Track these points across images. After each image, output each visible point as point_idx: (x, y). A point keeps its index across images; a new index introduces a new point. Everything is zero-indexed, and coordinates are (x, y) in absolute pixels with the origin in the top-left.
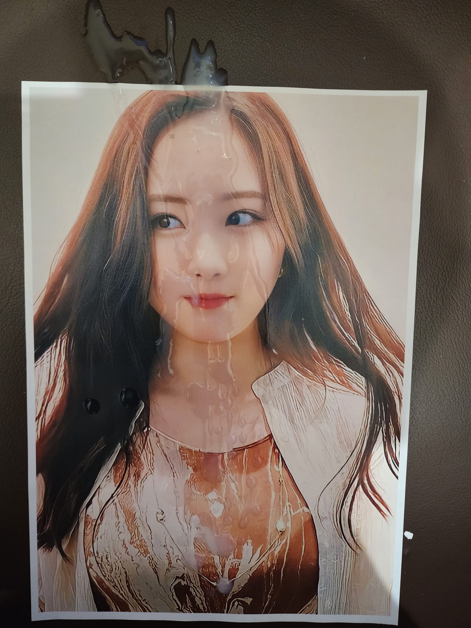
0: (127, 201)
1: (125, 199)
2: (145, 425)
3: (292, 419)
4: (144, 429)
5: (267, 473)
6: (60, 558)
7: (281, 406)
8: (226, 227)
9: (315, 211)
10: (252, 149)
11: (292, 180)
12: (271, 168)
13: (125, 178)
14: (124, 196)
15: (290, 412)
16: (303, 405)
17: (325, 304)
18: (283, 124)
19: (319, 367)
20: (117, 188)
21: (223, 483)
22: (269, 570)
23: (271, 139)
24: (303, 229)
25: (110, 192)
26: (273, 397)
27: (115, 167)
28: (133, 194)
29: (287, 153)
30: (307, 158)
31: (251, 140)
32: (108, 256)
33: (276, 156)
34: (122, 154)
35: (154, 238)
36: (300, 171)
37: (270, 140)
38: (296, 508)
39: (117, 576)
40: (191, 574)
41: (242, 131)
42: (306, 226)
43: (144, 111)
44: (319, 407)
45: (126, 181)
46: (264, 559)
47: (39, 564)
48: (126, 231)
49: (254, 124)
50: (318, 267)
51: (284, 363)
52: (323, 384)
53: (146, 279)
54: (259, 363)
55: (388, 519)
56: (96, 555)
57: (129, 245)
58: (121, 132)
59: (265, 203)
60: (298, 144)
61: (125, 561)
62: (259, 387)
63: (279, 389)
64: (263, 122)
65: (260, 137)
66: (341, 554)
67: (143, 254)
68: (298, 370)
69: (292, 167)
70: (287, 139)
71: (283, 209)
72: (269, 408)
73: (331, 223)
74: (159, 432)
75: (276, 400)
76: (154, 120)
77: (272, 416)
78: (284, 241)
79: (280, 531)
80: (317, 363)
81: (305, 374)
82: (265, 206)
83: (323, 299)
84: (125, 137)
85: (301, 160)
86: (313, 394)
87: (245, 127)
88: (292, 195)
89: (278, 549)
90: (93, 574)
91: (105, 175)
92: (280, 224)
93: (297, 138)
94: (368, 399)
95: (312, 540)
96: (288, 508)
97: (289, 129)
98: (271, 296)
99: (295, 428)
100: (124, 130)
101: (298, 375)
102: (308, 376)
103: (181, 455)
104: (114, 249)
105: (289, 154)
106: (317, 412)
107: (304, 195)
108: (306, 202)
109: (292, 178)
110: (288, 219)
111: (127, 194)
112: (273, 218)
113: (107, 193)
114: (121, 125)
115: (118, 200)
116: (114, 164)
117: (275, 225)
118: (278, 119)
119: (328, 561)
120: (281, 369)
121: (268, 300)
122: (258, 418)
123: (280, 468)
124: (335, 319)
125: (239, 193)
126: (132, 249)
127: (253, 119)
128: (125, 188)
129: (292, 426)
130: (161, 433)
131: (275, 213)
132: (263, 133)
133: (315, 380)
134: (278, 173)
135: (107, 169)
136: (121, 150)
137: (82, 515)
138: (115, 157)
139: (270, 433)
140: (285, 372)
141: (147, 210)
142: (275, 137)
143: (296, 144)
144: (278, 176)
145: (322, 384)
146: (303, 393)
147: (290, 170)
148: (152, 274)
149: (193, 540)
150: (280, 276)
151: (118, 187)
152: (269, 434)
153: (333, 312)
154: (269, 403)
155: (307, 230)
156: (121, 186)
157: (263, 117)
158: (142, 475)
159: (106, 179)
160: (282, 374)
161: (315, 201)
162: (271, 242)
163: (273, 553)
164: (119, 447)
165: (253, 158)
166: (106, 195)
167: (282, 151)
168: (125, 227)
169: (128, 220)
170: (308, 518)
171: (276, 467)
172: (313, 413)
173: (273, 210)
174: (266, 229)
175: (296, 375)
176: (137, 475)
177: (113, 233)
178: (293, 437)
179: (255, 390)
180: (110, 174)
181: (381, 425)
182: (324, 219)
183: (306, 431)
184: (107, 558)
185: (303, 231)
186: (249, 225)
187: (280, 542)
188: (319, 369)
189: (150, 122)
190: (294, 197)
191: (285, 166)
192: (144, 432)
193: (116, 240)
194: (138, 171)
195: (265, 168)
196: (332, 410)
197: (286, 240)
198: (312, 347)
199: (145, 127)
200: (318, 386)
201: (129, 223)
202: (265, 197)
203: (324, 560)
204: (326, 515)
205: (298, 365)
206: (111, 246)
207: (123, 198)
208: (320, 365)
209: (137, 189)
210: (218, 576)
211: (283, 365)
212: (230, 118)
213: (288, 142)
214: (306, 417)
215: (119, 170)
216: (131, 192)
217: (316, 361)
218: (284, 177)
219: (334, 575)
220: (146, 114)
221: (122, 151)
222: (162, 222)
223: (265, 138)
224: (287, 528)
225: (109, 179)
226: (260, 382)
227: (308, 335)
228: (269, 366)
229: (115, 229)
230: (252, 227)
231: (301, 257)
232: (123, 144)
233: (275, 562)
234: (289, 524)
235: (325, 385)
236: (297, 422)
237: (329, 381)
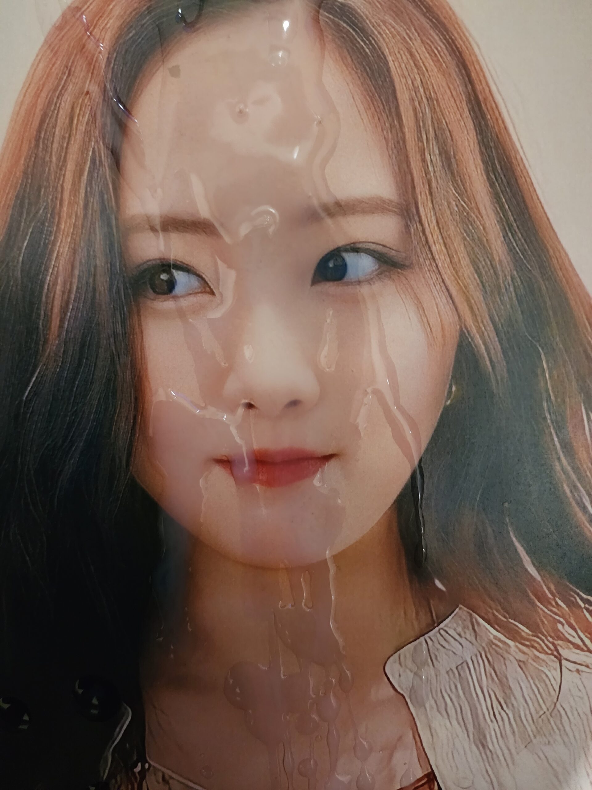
0: (73, 234)
1: (66, 229)
2: (135, 758)
3: (481, 737)
4: (136, 766)
7: (456, 709)
8: (313, 287)
9: (531, 242)
10: (373, 95)
11: (473, 168)
12: (420, 139)
13: (66, 180)
14: (66, 223)
15: (476, 724)
16: (507, 706)
17: (558, 468)
18: (447, 30)
19: (546, 616)
20: (47, 203)
23: (418, 69)
24: (502, 285)
25: (31, 215)
26: (436, 691)
27: (40, 154)
28: (85, 216)
29: (458, 102)
30: (508, 111)
31: (370, 72)
32: (31, 368)
33: (433, 110)
34: (56, 120)
35: (139, 320)
36: (492, 144)
37: (416, 70)
41: (345, 50)
42: (509, 278)
43: (105, 16)
44: (545, 709)
45: (68, 186)
48: (71, 307)
49: (376, 33)
50: (541, 378)
51: (461, 611)
52: (555, 657)
53: (124, 419)
54: (402, 613)
57: (80, 340)
58: (51, 69)
59: (407, 226)
60: (484, 77)
62: (401, 670)
63: (450, 673)
64: (397, 27)
65: (391, 64)
67: (113, 360)
68: (496, 627)
69: (471, 135)
70: (458, 66)
71: (453, 238)
72: (427, 716)
73: (570, 269)
74: (168, 772)
75: (443, 697)
76: (131, 35)
77: (434, 734)
78: (456, 318)
80: (541, 606)
81: (513, 634)
82: (408, 232)
83: (554, 456)
84: (61, 79)
85: (494, 118)
86: (531, 681)
87: (353, 42)
88: (473, 205)
91: (18, 173)
92: (445, 277)
93: (482, 62)
97: (464, 42)
98: (427, 450)
99: (487, 757)
100: (59, 62)
101: (495, 637)
102: (519, 639)
104: (44, 350)
105: (464, 103)
106: (540, 720)
107: (502, 203)
108: (507, 219)
109: (471, 162)
110: (465, 262)
111: (70, 217)
112: (427, 262)
113: (25, 217)
114: (52, 51)
115: (51, 232)
116: (37, 146)
117: (434, 278)
118: (434, 17)
120: (455, 625)
121: (420, 461)
122: (400, 738)
124: (584, 500)
125: (343, 203)
126: (86, 347)
127: (373, 21)
128: (66, 203)
129: (481, 753)
130: (174, 775)
131: (433, 248)
132: (399, 56)
133: (535, 648)
134: (437, 152)
135: (23, 159)
136: (53, 112)
138: (39, 131)
139: (430, 770)
140: (465, 633)
141: (121, 255)
142: (430, 63)
143: (482, 78)
144: (437, 159)
145: (552, 657)
146: (507, 679)
147: (467, 144)
148: (136, 409)
150: (449, 402)
151: (49, 201)
152: (426, 773)
153: (579, 485)
154: (427, 706)
155: (512, 289)
156: (56, 198)
157: (397, 15)
159: (21, 185)
160: (457, 637)
161: (530, 216)
162: (425, 320)
165: (376, 118)
166: (21, 222)
167: (446, 97)
168: (69, 297)
169: (75, 281)
172: (531, 721)
173: (427, 241)
174: (412, 289)
175: (492, 637)
177: (42, 312)
178: (484, 778)
179: (393, 676)
180: (29, 170)
182: (555, 261)
183: (513, 764)
185: (503, 290)
186: (369, 281)
188: (546, 622)
189: (121, 41)
190: (478, 209)
191: (454, 134)
192: (134, 774)
193: (50, 328)
194: (95, 160)
195: (404, 141)
196: (576, 713)
197: (461, 313)
198: (529, 569)
199: (109, 54)
200: (543, 661)
201: (78, 288)
202: (408, 210)
205: (497, 614)
206: (37, 343)
207: (63, 227)
208: (549, 612)
209: (95, 204)
211: (460, 617)
212: (317, 21)
213: (462, 75)
214: (514, 732)
215: (51, 161)
216: (81, 212)
217: (539, 604)
218: (453, 160)
220: (111, 21)
221: (55, 115)
222: (157, 282)
223: (403, 66)
225: (27, 182)
226: (405, 657)
227: (519, 542)
228: (425, 619)
229: (47, 303)
230: (377, 286)
231: (500, 354)
232: (58, 98)
235: (559, 658)
236: (493, 743)
237: (569, 648)
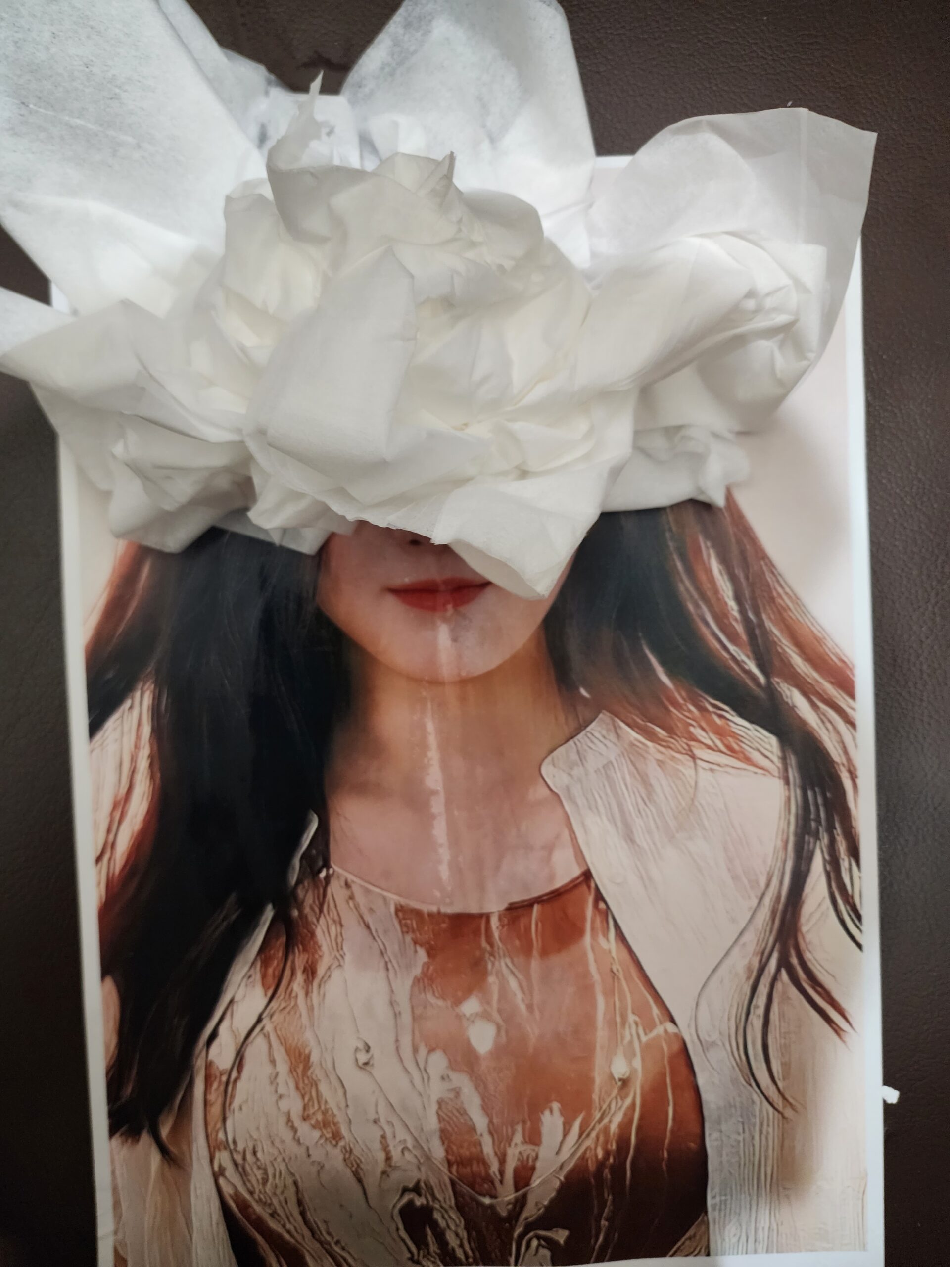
2: (320, 864)
3: (629, 833)
4: (320, 871)
5: (585, 955)
6: (155, 1159)
7: (604, 805)
15: (623, 819)
16: (650, 802)
17: (682, 588)
19: (680, 719)
21: (492, 979)
22: (601, 1165)
26: (587, 789)
38: (649, 1026)
39: (278, 1192)
40: (433, 1182)
44: (684, 805)
46: (589, 1142)
47: (113, 1173)
51: (604, 716)
52: (690, 756)
54: (553, 719)
55: (847, 1038)
56: (232, 1147)
61: (293, 1158)
62: (555, 770)
63: (598, 773)
66: (753, 1120)
68: (636, 729)
72: (579, 812)
74: (351, 877)
75: (593, 794)
77: (588, 831)
79: (620, 1080)
80: (675, 711)
81: (651, 736)
83: (678, 578)
86: (670, 779)
89: (618, 1119)
90: (227, 1190)
94: (787, 782)
95: (689, 1095)
96: (634, 1026)
99: (636, 852)
101: (635, 739)
102: (656, 740)
103: (400, 922)
106: (681, 815)
119: (724, 1139)
120: (599, 728)
122: (558, 837)
123: (610, 944)
124: (707, 616)
129: (629, 847)
130: (355, 879)
133: (670, 748)
137: (200, 1063)
139: (586, 869)
140: (609, 735)
145: (687, 757)
146: (648, 777)
149: (435, 1107)
152: (583, 871)
153: (701, 603)
154: (579, 803)
158: (321, 970)
160: (602, 739)
163: (606, 1130)
164: (269, 913)
170: (676, 1047)
171: (601, 940)
172: (672, 817)
175: (632, 739)
176: (310, 971)
178: (634, 873)
179: (547, 776)
181: (817, 838)
183: (660, 858)
184: (255, 1153)
187: (620, 1102)
188: (679, 725)
192: (319, 879)
196: (713, 810)
198: (662, 678)
200: (679, 760)
203: (716, 1135)
204: (715, 1037)
205: (636, 718)
208: (681, 716)
210: (492, 1182)
211: (604, 721)
214: (658, 827)
217: (672, 709)
219: (739, 1166)
224: (633, 1071)
226: (559, 758)
227: (652, 653)
228: (573, 724)
233: (611, 1146)
234: (637, 1063)
235: (693, 757)
236: (641, 839)
237: (701, 749)
